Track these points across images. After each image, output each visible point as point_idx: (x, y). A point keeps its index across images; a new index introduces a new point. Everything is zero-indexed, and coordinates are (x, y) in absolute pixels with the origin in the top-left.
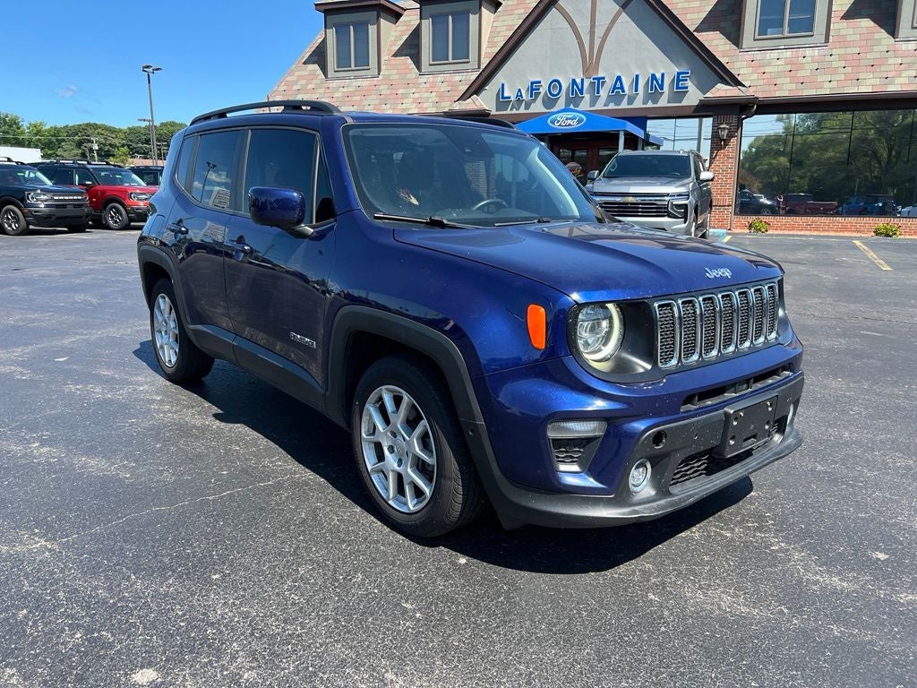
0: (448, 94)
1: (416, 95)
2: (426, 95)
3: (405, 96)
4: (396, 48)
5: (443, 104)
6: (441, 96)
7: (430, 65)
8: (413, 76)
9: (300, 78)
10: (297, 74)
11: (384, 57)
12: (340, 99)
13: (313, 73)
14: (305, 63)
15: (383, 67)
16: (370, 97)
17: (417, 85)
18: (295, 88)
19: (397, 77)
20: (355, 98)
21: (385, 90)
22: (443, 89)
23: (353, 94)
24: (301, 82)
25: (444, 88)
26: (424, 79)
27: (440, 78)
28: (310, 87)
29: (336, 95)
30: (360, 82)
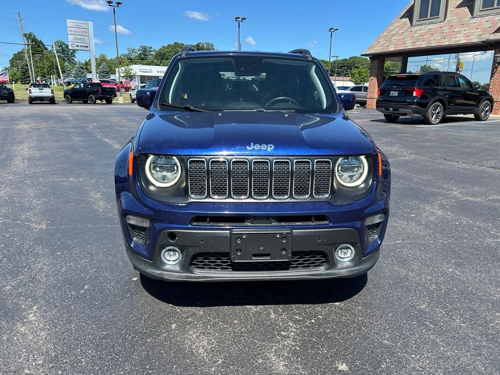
0: (489, 29)
1: (466, 32)
2: (473, 31)
3: (459, 32)
4: (459, 2)
5: (484, 36)
6: (484, 31)
7: (480, 11)
8: (467, 19)
9: (396, 27)
10: (395, 25)
11: (450, 8)
12: (416, 38)
13: (404, 24)
14: (401, 18)
15: (448, 15)
16: (436, 35)
17: (468, 25)
18: (392, 33)
19: (456, 20)
20: (426, 36)
21: (446, 30)
22: (485, 26)
23: (425, 34)
24: (396, 30)
25: (487, 25)
26: (474, 20)
27: (486, 18)
28: (401, 32)
29: (415, 35)
30: (431, 26)
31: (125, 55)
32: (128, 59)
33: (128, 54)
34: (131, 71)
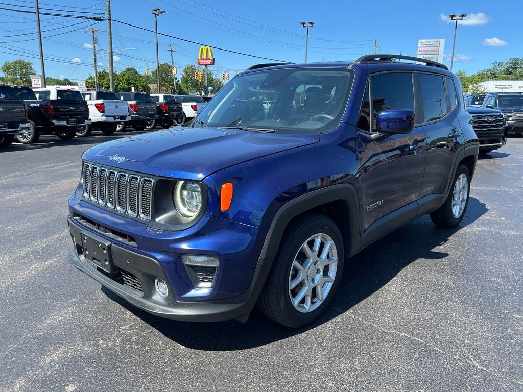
31: (489, 70)
32: (493, 74)
33: (494, 68)
34: (479, 88)
